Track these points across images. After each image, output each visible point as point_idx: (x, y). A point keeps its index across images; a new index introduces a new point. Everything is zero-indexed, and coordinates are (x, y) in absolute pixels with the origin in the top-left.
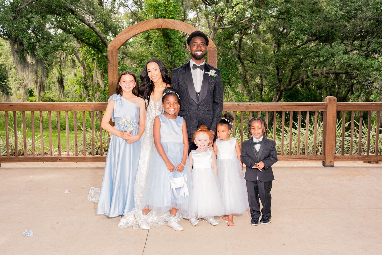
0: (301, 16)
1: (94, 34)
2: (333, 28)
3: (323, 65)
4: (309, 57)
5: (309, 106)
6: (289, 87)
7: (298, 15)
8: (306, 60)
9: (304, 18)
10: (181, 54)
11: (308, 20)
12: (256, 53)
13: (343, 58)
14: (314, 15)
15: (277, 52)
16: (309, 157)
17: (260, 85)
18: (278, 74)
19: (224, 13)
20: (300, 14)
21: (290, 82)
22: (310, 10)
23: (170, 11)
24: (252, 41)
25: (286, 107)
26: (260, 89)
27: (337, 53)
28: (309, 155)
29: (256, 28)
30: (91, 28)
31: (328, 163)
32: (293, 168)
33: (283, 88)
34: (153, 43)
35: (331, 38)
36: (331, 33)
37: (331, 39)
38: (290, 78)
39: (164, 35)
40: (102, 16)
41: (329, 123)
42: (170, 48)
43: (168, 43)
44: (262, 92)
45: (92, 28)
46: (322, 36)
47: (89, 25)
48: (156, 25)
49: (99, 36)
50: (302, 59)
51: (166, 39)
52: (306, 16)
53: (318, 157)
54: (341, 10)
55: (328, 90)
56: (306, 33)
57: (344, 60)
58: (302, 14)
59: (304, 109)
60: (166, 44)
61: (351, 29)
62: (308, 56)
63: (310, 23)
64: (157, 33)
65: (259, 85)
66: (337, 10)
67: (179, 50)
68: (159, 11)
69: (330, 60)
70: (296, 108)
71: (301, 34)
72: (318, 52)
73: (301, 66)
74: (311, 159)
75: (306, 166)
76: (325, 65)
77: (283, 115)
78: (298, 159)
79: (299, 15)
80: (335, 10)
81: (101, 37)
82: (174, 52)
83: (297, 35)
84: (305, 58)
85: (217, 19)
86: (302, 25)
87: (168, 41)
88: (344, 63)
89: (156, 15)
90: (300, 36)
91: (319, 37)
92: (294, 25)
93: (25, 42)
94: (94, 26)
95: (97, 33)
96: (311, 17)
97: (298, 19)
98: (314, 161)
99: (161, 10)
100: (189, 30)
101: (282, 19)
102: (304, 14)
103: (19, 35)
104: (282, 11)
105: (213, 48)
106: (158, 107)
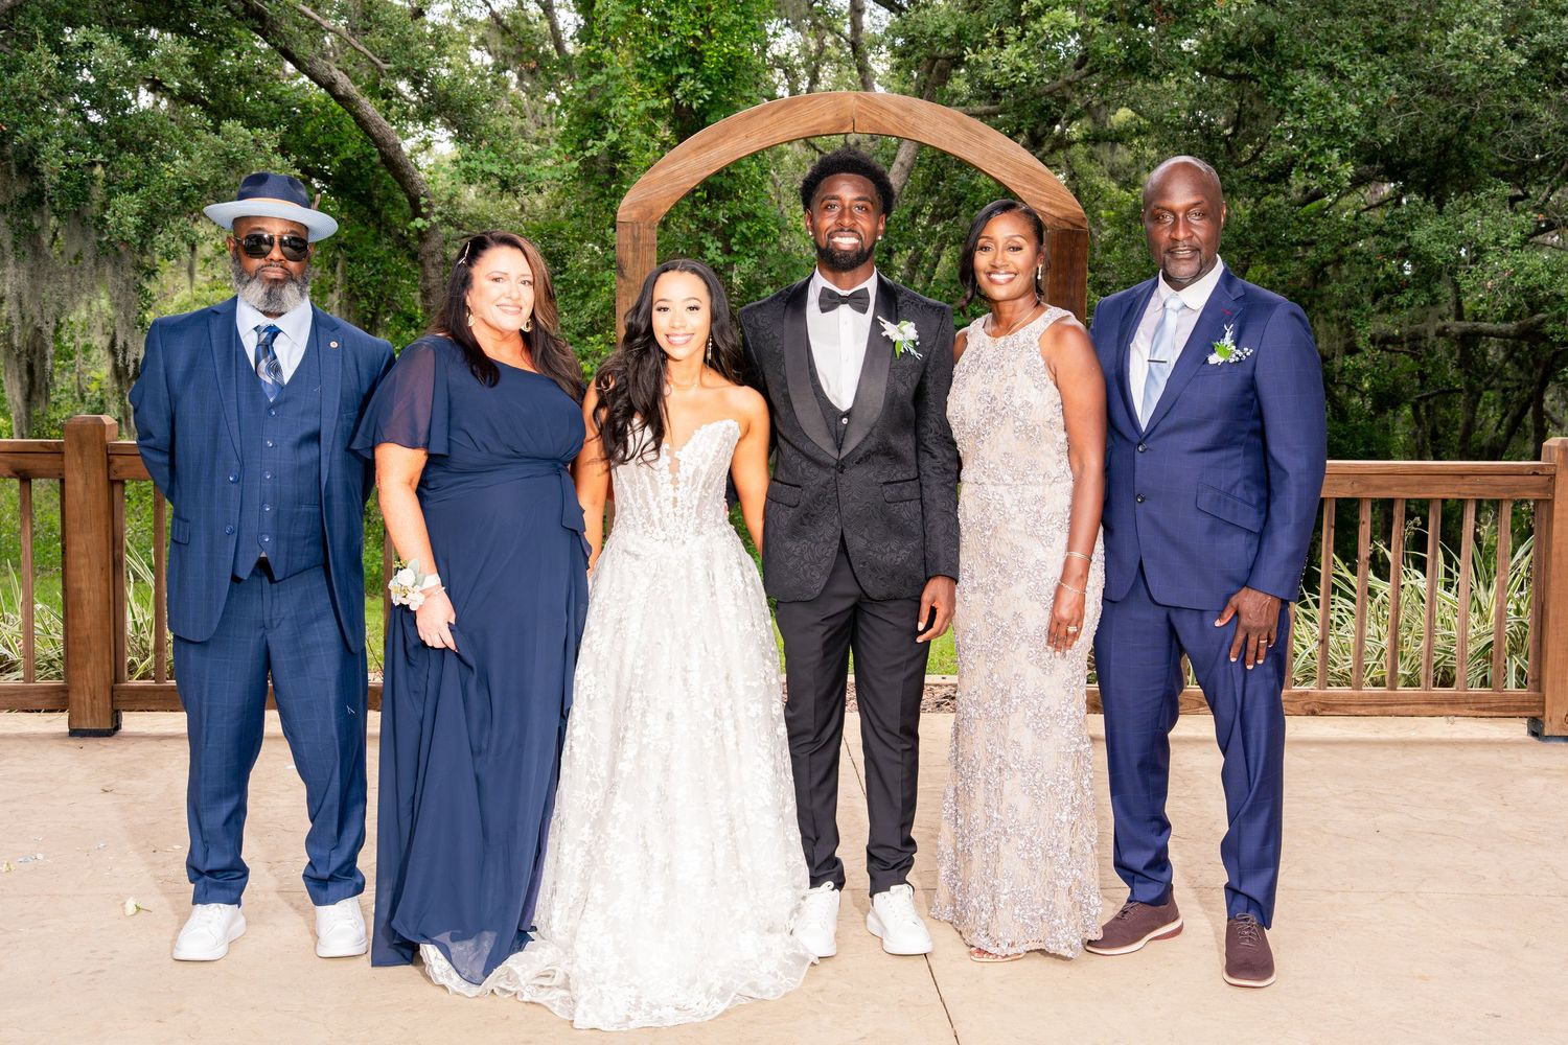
0: (1329, 69)
1: (349, 123)
2: (1467, 129)
3: (1423, 298)
4: (1359, 258)
5: (1478, 479)
7: (1317, 62)
8: (1345, 270)
9: (1342, 77)
10: (764, 233)
11: (1359, 85)
13: (1522, 265)
14: (1387, 65)
16: (1475, 696)
19: (985, 45)
20: (1325, 58)
22: (1369, 40)
23: (725, 30)
25: (1377, 481)
27: (1497, 242)
28: (1471, 690)
29: (1102, 116)
30: (338, 98)
31: (1556, 723)
32: (1405, 744)
35: (1455, 171)
36: (1460, 151)
37: (1454, 176)
40: (406, 44)
41: (1560, 554)
45: (345, 100)
46: (1415, 163)
47: (330, 86)
48: (828, 117)
49: (371, 135)
50: (1325, 264)
52: (1350, 67)
53: (1512, 696)
54: (1511, 44)
55: (1424, 412)
56: (1351, 145)
57: (1528, 276)
58: (1331, 59)
59: (1456, 490)
61: (1557, 135)
62: (1356, 253)
63: (1369, 102)
66: (1495, 43)
67: (760, 213)
68: (671, 29)
69: (1464, 274)
70: (1419, 484)
71: (1328, 152)
72: (1402, 237)
73: (1321, 297)
74: (1482, 706)
75: (1458, 736)
76: (1434, 297)
77: (1366, 516)
78: (1429, 707)
79: (1319, 65)
80: (1483, 45)
81: (385, 145)
82: (734, 220)
84: (1340, 260)
86: (1334, 109)
88: (1528, 289)
89: (656, 47)
90: (1326, 159)
91: (1399, 164)
92: (1296, 107)
93: (52, 164)
94: (354, 90)
95: (365, 122)
96: (1374, 75)
97: (1314, 81)
98: (1494, 714)
99: (682, 24)
100: (972, 143)
101: (1238, 78)
102: (1343, 59)
103: (17, 126)
104: (1238, 42)
105: (1073, 221)
106: (686, 471)
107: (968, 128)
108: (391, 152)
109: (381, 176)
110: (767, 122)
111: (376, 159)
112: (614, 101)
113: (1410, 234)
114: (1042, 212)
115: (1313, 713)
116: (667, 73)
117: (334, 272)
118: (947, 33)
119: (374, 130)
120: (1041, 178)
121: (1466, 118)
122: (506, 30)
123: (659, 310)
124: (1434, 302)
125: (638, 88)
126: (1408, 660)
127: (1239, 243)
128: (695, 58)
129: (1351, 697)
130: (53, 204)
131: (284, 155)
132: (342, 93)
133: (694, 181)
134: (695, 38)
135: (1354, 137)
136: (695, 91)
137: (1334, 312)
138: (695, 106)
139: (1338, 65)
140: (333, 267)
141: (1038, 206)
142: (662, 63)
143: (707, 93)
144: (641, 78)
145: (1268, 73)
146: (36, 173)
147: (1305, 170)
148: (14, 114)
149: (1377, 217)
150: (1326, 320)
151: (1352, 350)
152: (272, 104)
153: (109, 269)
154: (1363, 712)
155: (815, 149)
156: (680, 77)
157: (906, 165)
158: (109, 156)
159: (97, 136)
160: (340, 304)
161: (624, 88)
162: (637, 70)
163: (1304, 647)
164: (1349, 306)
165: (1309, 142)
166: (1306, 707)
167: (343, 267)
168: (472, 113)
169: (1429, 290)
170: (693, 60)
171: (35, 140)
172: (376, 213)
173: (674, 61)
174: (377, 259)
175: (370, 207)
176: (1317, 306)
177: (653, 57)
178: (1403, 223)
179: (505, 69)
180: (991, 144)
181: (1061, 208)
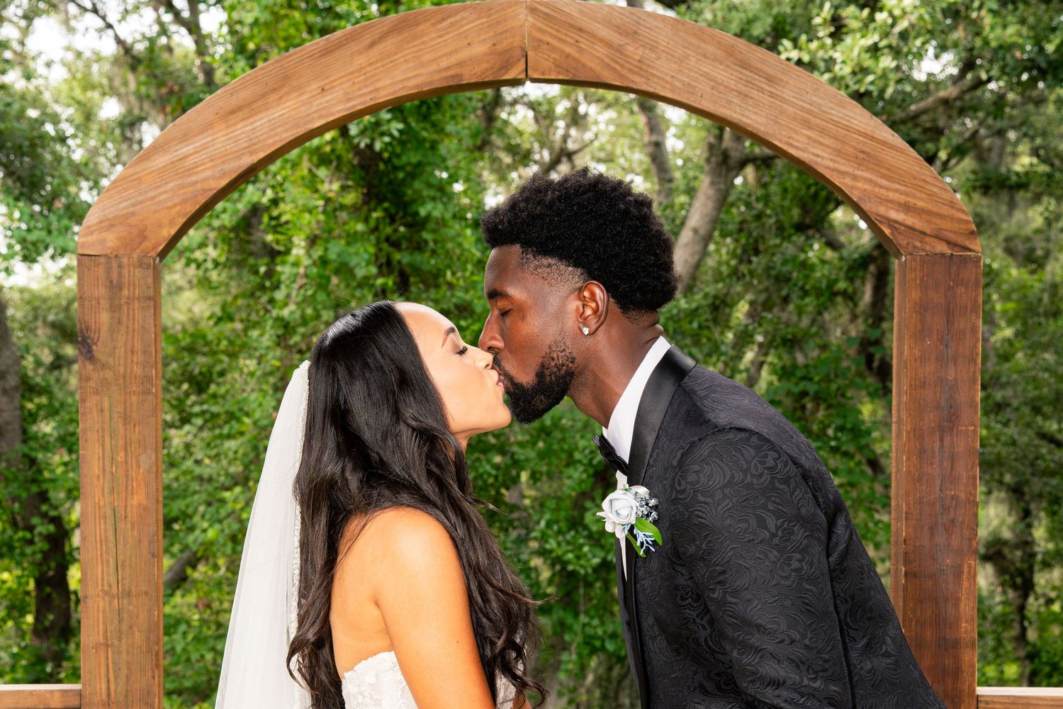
17: (1017, 546)
26: (1012, 577)
34: (291, 259)
39: (373, 196)
42: (413, 289)
43: (402, 257)
44: (1031, 600)
48: (479, 49)
51: (389, 230)
60: (389, 263)
64: (324, 188)
65: (1006, 551)
87: (396, 245)
100: (755, 93)
105: (952, 237)
107: (745, 65)
110: (361, 60)
114: (891, 223)
120: (890, 157)
133: (223, 175)
138: (378, 146)
141: (882, 210)
143: (396, 127)
157: (702, 232)
180: (788, 94)
181: (929, 213)
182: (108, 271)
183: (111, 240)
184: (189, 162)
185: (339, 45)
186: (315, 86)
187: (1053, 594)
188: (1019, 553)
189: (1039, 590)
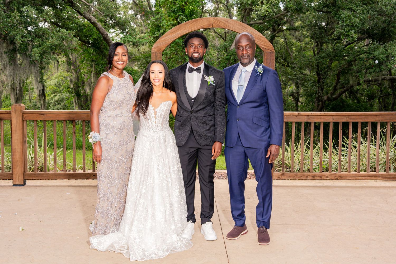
0: (351, 9)
1: (95, 29)
2: (390, 24)
3: (378, 69)
4: (360, 59)
5: (381, 116)
6: (334, 96)
7: (347, 7)
8: (357, 63)
9: (354, 11)
11: (359, 13)
12: (289, 53)
14: (367, 8)
15: (318, 54)
16: (381, 174)
18: (319, 81)
19: (258, 5)
20: (350, 6)
21: (335, 89)
23: (191, 3)
24: (285, 40)
25: (353, 117)
26: (295, 99)
28: (381, 173)
29: (292, 23)
30: (92, 23)
32: (362, 187)
33: (326, 98)
36: (388, 31)
37: (387, 37)
38: (335, 85)
40: (108, 8)
44: (299, 103)
45: (94, 23)
46: (376, 34)
47: (89, 20)
48: (206, 24)
49: (100, 32)
50: (351, 61)
52: (357, 9)
53: (392, 174)
55: (381, 100)
56: (357, 29)
58: (351, 7)
59: (375, 119)
62: (360, 58)
63: (362, 18)
65: (294, 94)
68: (177, 3)
69: (388, 63)
70: (365, 118)
71: (351, 31)
72: (372, 53)
73: (350, 70)
74: (383, 177)
75: (377, 185)
76: (381, 69)
77: (350, 126)
79: (348, 8)
81: (104, 35)
83: (346, 32)
84: (355, 60)
85: (246, 12)
86: (352, 20)
89: (172, 8)
90: (350, 33)
91: (372, 34)
92: (342, 20)
93: (18, 41)
94: (96, 20)
95: (99, 29)
96: (363, 11)
97: (347, 13)
98: (387, 179)
99: (179, 2)
101: (327, 12)
102: (354, 7)
103: (10, 32)
104: (327, 3)
105: (271, 50)
106: (158, 114)
107: (242, 26)
108: (105, 36)
109: (103, 43)
111: (102, 38)
112: (162, 22)
113: (374, 53)
115: (337, 179)
116: (176, 14)
117: (92, 68)
118: (249, 2)
119: (101, 31)
120: (262, 38)
121: (389, 22)
122: (137, 5)
123: (152, 73)
124: (381, 71)
125: (168, 18)
126: (364, 165)
127: (328, 56)
128: (183, 10)
129: (347, 175)
130: (19, 51)
131: (76, 37)
132: (93, 21)
133: (171, 41)
134: (183, 5)
135: (358, 27)
136: (183, 19)
137: (354, 74)
139: (353, 8)
140: (91, 66)
141: (261, 46)
142: (174, 12)
143: (186, 19)
144: (169, 16)
145: (335, 11)
146: (14, 44)
147: (345, 36)
148: (9, 29)
149: (365, 48)
150: (352, 76)
151: (359, 84)
152: (75, 25)
153: (33, 67)
154: (351, 179)
155: (217, 34)
156: (179, 15)
158: (33, 39)
159: (30, 34)
160: (94, 76)
161: (165, 19)
162: (168, 14)
163: (336, 162)
164: (358, 72)
165: (346, 28)
166: (335, 177)
167: (94, 66)
168: (125, 25)
169: (380, 68)
170: (183, 11)
171: (14, 35)
172: (102, 52)
173: (177, 11)
174: (102, 64)
175: (100, 50)
176: (349, 72)
177: (172, 10)
178: (372, 50)
179: (137, 15)
180: (248, 30)
181: (268, 46)
182: (155, 54)
183: (156, 50)
184: (166, 39)
185: (187, 23)
186: (184, 29)
187: (302, 102)
188: (296, 94)
189: (300, 101)
